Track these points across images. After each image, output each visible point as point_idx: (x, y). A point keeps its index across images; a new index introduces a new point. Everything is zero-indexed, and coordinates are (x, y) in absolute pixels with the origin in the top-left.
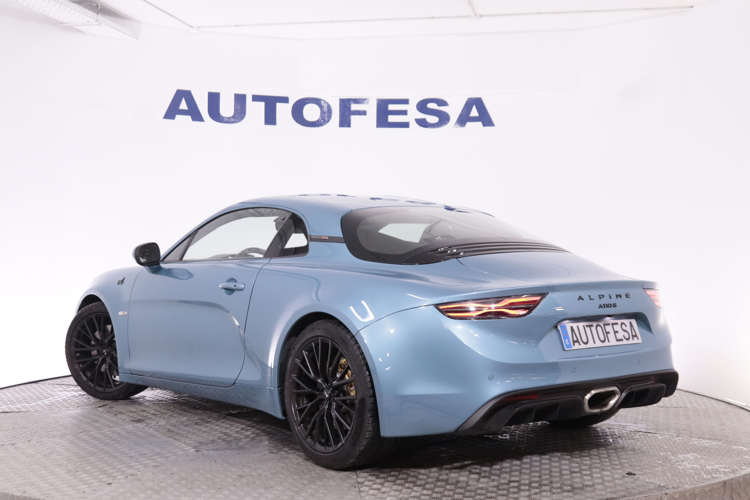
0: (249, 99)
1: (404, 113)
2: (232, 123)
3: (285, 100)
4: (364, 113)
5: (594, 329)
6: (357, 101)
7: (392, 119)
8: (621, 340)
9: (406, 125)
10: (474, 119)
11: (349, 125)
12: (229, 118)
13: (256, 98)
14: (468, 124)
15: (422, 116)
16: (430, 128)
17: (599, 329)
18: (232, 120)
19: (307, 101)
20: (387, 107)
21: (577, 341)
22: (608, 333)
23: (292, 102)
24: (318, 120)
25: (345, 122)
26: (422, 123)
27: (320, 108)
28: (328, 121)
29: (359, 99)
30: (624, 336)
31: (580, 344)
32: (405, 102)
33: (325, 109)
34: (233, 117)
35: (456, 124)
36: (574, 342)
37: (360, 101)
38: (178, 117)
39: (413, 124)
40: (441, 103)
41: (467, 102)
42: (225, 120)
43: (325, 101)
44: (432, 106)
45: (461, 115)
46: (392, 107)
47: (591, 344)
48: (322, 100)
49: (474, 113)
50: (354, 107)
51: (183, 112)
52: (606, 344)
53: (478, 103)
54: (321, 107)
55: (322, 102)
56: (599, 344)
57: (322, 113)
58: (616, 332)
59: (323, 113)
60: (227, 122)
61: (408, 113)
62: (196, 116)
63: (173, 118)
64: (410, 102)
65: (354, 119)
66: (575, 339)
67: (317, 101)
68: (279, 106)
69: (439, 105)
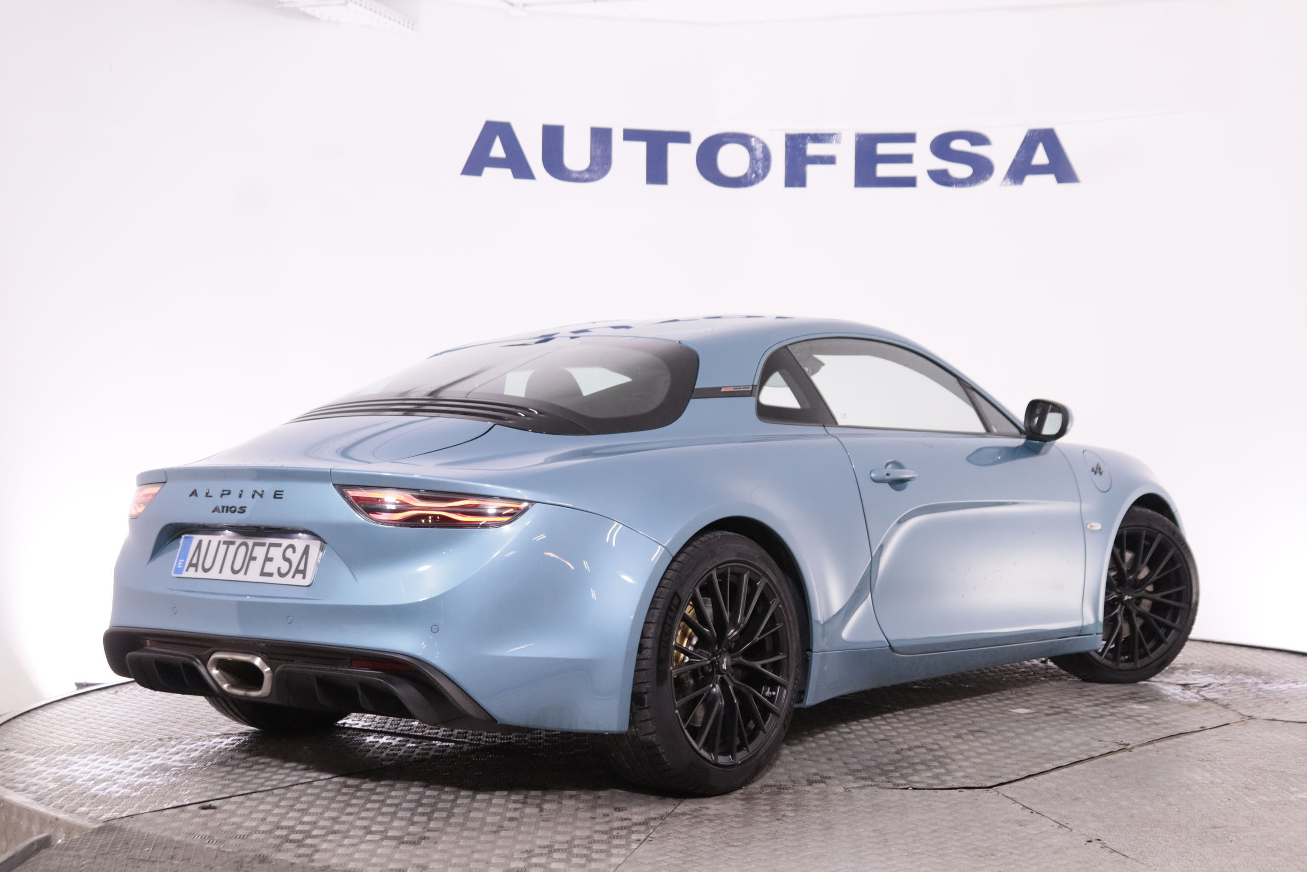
0: (617, 137)
1: (907, 159)
2: (587, 181)
3: (683, 137)
4: (830, 160)
5: (232, 548)
6: (818, 138)
7: (883, 170)
8: (271, 575)
9: (910, 182)
10: (1040, 170)
11: (803, 184)
12: (581, 172)
13: (631, 135)
14: (1030, 179)
15: (940, 164)
16: (956, 186)
17: (243, 549)
18: (587, 176)
19: (725, 139)
20: (874, 149)
21: (196, 566)
22: (254, 559)
23: (697, 140)
24: (746, 175)
25: (795, 178)
26: (941, 178)
27: (749, 151)
28: (764, 176)
29: (822, 135)
30: (279, 569)
31: (196, 571)
32: (909, 138)
33: (759, 154)
34: (588, 170)
35: (1005, 179)
36: (191, 565)
37: (824, 137)
38: (487, 171)
39: (924, 181)
40: (978, 139)
41: (1026, 137)
42: (575, 176)
43: (758, 140)
44: (959, 145)
45: (1014, 162)
46: (883, 149)
47: (214, 574)
48: (751, 137)
49: (1040, 157)
50: (813, 149)
51: (497, 163)
52: (240, 577)
53: (1048, 138)
54: (751, 150)
55: (753, 140)
56: (227, 574)
57: (753, 159)
58: (268, 559)
59: (754, 161)
60: (577, 180)
61: (915, 159)
62: (521, 170)
63: (479, 173)
64: (918, 138)
65: (812, 170)
66: (194, 561)
67: (743, 139)
68: (674, 150)
69: (973, 143)
